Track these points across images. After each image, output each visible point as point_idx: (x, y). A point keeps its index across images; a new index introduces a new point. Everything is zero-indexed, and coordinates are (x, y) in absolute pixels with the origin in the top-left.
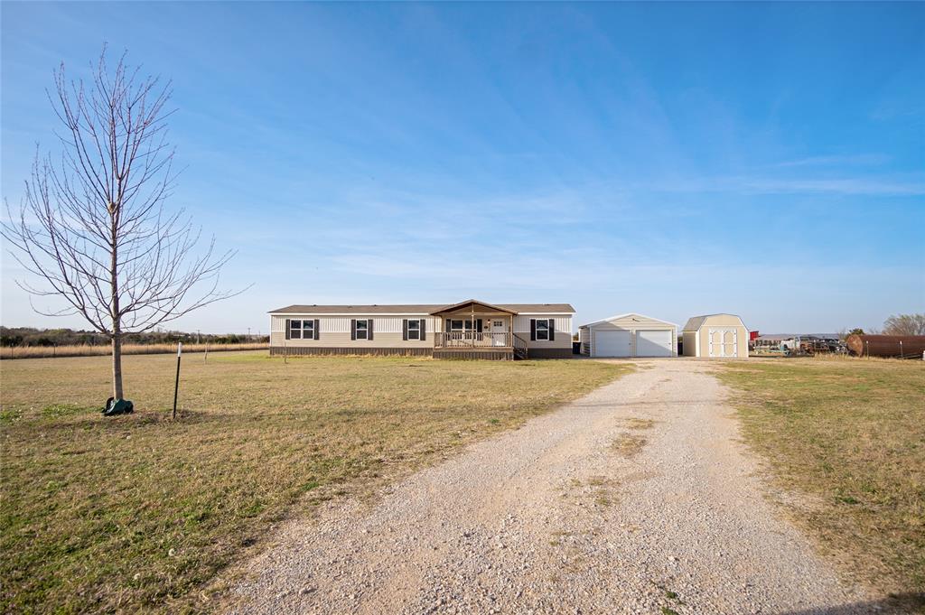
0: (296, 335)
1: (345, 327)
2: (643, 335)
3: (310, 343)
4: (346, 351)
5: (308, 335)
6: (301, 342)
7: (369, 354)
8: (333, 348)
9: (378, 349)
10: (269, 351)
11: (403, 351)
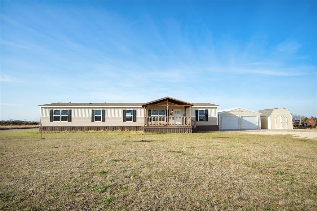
0: (57, 119)
1: (88, 114)
2: (244, 118)
3: (66, 124)
4: (88, 128)
5: (64, 119)
6: (60, 123)
7: (102, 130)
8: (80, 127)
9: (108, 127)
10: (38, 129)
11: (123, 128)
